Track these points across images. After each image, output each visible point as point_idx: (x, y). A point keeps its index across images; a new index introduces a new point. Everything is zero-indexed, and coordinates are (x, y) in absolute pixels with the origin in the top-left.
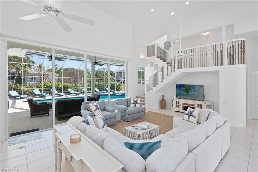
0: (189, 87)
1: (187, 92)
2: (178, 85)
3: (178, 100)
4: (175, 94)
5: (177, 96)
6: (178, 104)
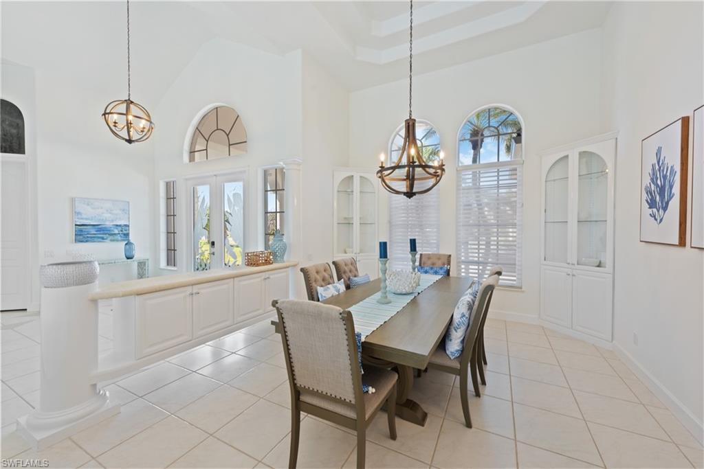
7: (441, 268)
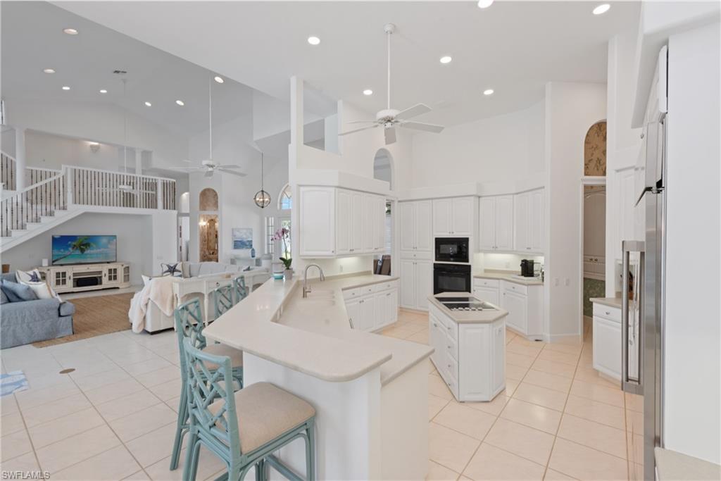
0: (86, 239)
1: (82, 251)
2: (56, 237)
3: (61, 269)
4: (45, 258)
5: (53, 262)
6: (61, 278)
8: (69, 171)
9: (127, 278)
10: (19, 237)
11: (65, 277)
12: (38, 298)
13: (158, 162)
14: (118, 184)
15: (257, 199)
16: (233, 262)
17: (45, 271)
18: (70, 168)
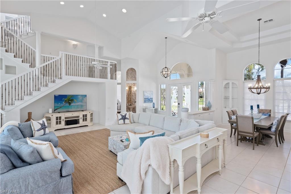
1: (70, 104)
3: (58, 115)
4: (50, 108)
5: (55, 110)
6: (58, 121)
7: (267, 114)
8: (63, 55)
9: (92, 120)
10: (37, 95)
11: (61, 120)
12: (43, 160)
13: (106, 53)
14: (92, 61)
15: (164, 73)
16: (144, 110)
17: (50, 116)
18: (64, 53)
